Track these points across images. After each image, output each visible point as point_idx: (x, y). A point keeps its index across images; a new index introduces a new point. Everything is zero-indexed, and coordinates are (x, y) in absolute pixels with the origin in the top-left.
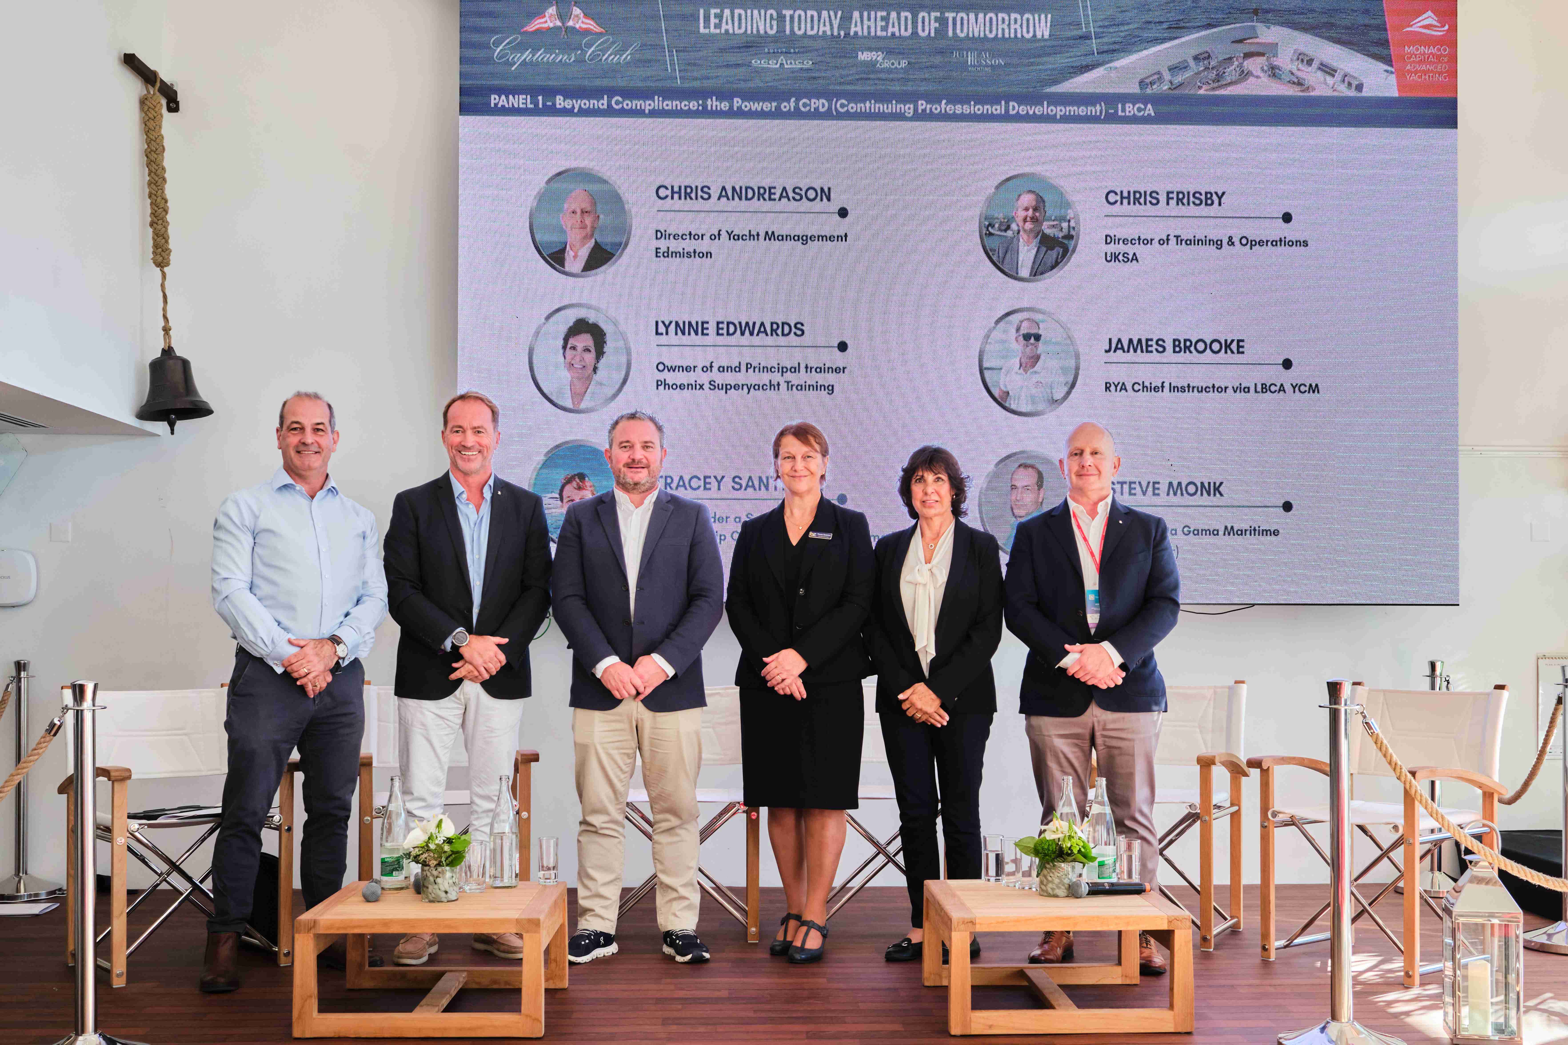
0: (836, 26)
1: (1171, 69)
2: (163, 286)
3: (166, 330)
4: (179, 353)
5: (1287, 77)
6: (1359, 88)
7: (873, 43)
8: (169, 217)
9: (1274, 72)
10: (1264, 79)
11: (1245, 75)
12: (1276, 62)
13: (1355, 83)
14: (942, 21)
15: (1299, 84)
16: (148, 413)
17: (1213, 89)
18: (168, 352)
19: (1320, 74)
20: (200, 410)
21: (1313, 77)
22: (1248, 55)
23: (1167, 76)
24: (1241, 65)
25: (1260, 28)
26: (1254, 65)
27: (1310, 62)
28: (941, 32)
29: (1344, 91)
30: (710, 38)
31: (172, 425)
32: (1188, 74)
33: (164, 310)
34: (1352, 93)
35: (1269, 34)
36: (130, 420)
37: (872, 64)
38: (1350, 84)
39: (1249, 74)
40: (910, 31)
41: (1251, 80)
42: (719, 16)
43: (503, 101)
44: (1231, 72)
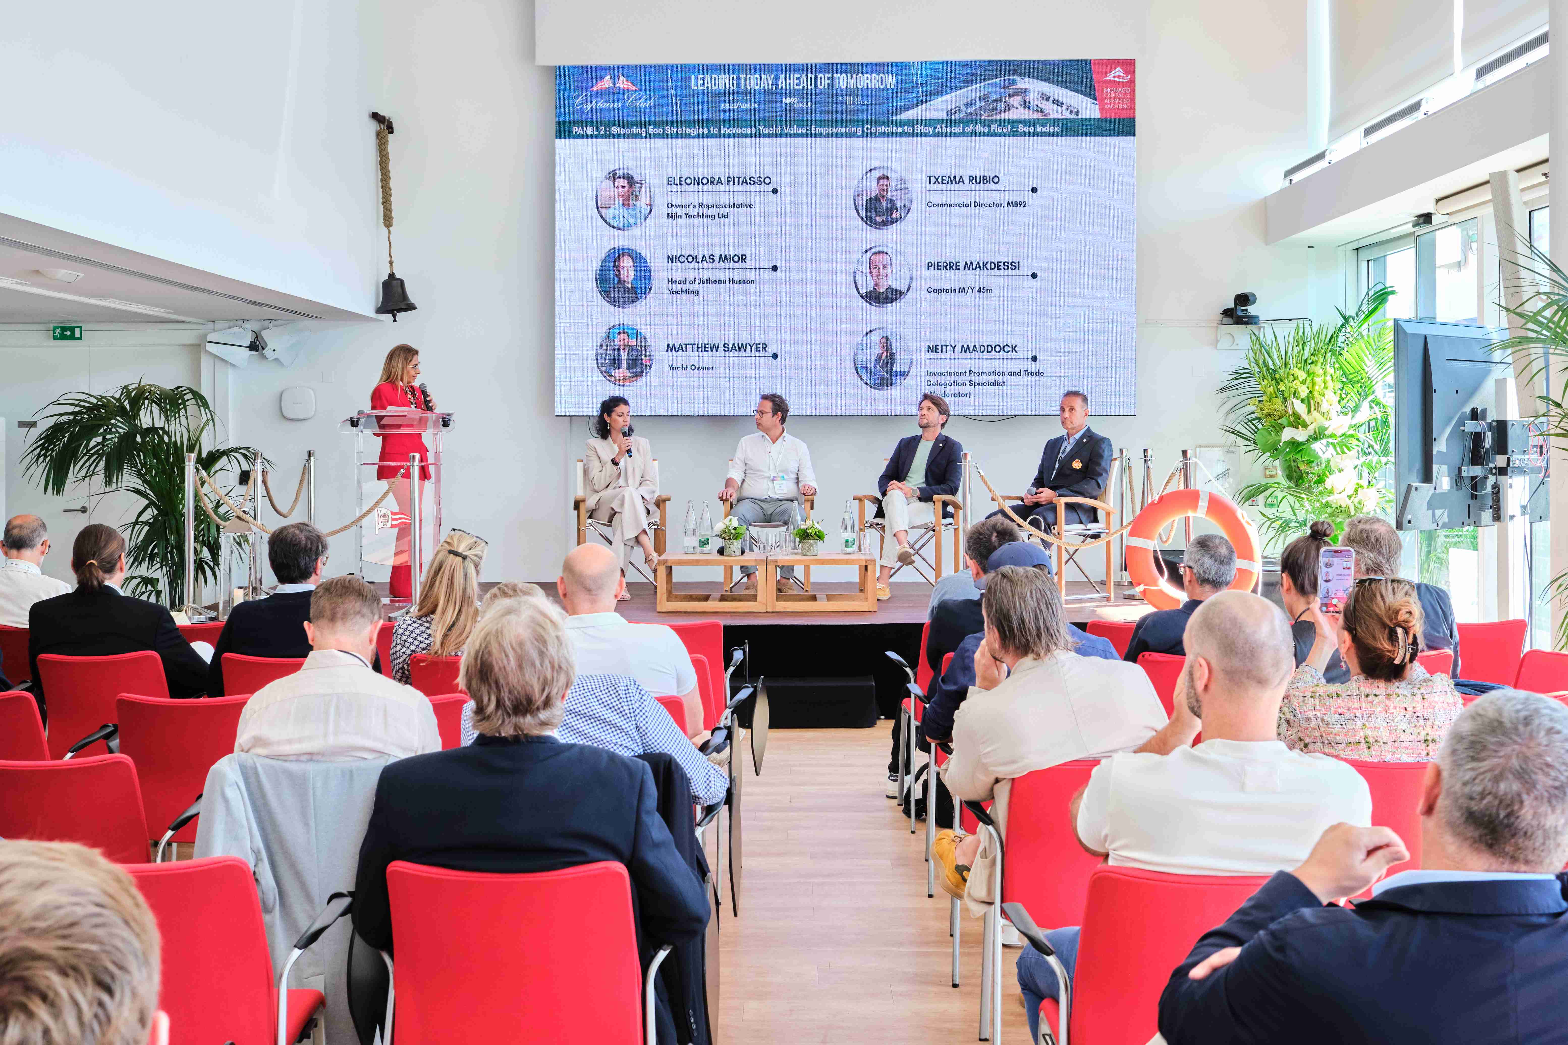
0: (770, 82)
1: (965, 105)
2: (389, 237)
3: (391, 263)
4: (398, 276)
5: (1034, 108)
6: (1077, 113)
7: (792, 93)
8: (392, 199)
9: (1026, 105)
10: (1021, 108)
11: (1009, 108)
12: (1028, 99)
13: (1074, 111)
14: (832, 79)
15: (1041, 111)
16: (380, 310)
17: (991, 116)
18: (392, 276)
19: (1054, 106)
20: (411, 307)
21: (1049, 107)
22: (1011, 95)
23: (963, 108)
24: (1007, 102)
25: (1018, 79)
26: (1015, 101)
27: (1048, 99)
28: (832, 84)
29: (1067, 115)
30: (696, 93)
31: (394, 316)
32: (976, 107)
33: (390, 251)
34: (1073, 116)
35: (1022, 83)
36: (371, 313)
37: (791, 105)
38: (1071, 112)
39: (1012, 106)
40: (813, 86)
41: (1013, 110)
42: (703, 79)
43: (580, 131)
44: (1001, 106)
